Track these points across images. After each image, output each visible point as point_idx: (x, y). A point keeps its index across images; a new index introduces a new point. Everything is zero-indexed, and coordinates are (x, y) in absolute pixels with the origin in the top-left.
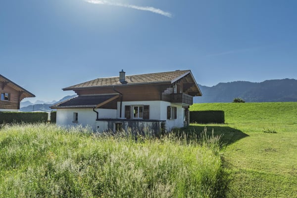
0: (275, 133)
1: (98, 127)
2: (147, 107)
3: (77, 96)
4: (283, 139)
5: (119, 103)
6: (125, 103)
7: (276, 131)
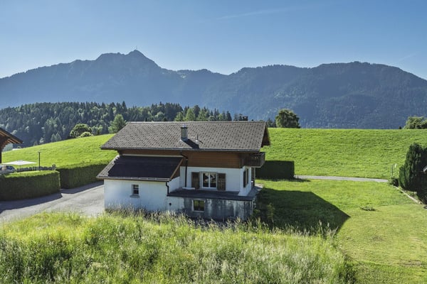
0: (374, 210)
1: (170, 204)
2: (222, 176)
3: (118, 156)
4: (385, 222)
5: (182, 169)
6: (191, 169)
7: (374, 208)
